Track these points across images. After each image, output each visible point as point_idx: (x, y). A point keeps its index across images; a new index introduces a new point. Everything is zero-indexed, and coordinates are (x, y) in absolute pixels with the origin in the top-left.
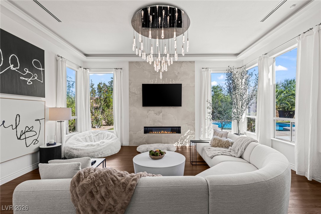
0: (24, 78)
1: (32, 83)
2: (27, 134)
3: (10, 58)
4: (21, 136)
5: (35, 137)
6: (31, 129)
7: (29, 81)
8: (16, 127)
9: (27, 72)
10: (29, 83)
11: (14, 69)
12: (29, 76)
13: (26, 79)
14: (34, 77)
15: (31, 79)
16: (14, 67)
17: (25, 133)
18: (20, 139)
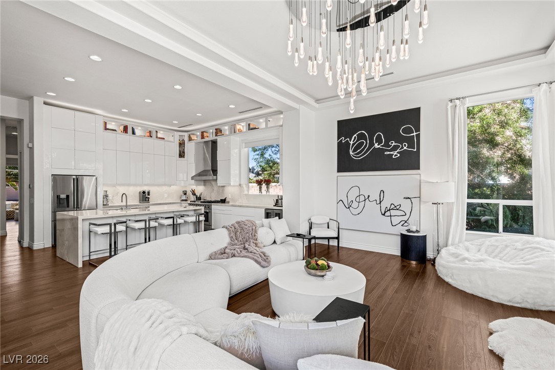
0: (389, 153)
1: (399, 155)
2: (393, 212)
3: (375, 138)
4: (385, 212)
5: (405, 218)
6: (398, 207)
7: (395, 154)
8: (380, 202)
9: (393, 145)
10: (396, 155)
11: (379, 146)
12: (395, 148)
13: (392, 153)
14: (402, 148)
15: (398, 151)
16: (378, 145)
17: (389, 210)
18: (384, 215)
